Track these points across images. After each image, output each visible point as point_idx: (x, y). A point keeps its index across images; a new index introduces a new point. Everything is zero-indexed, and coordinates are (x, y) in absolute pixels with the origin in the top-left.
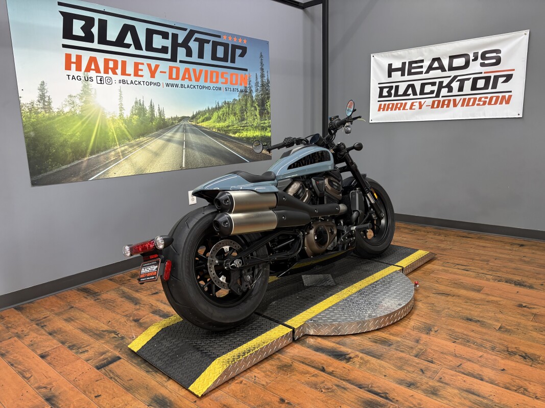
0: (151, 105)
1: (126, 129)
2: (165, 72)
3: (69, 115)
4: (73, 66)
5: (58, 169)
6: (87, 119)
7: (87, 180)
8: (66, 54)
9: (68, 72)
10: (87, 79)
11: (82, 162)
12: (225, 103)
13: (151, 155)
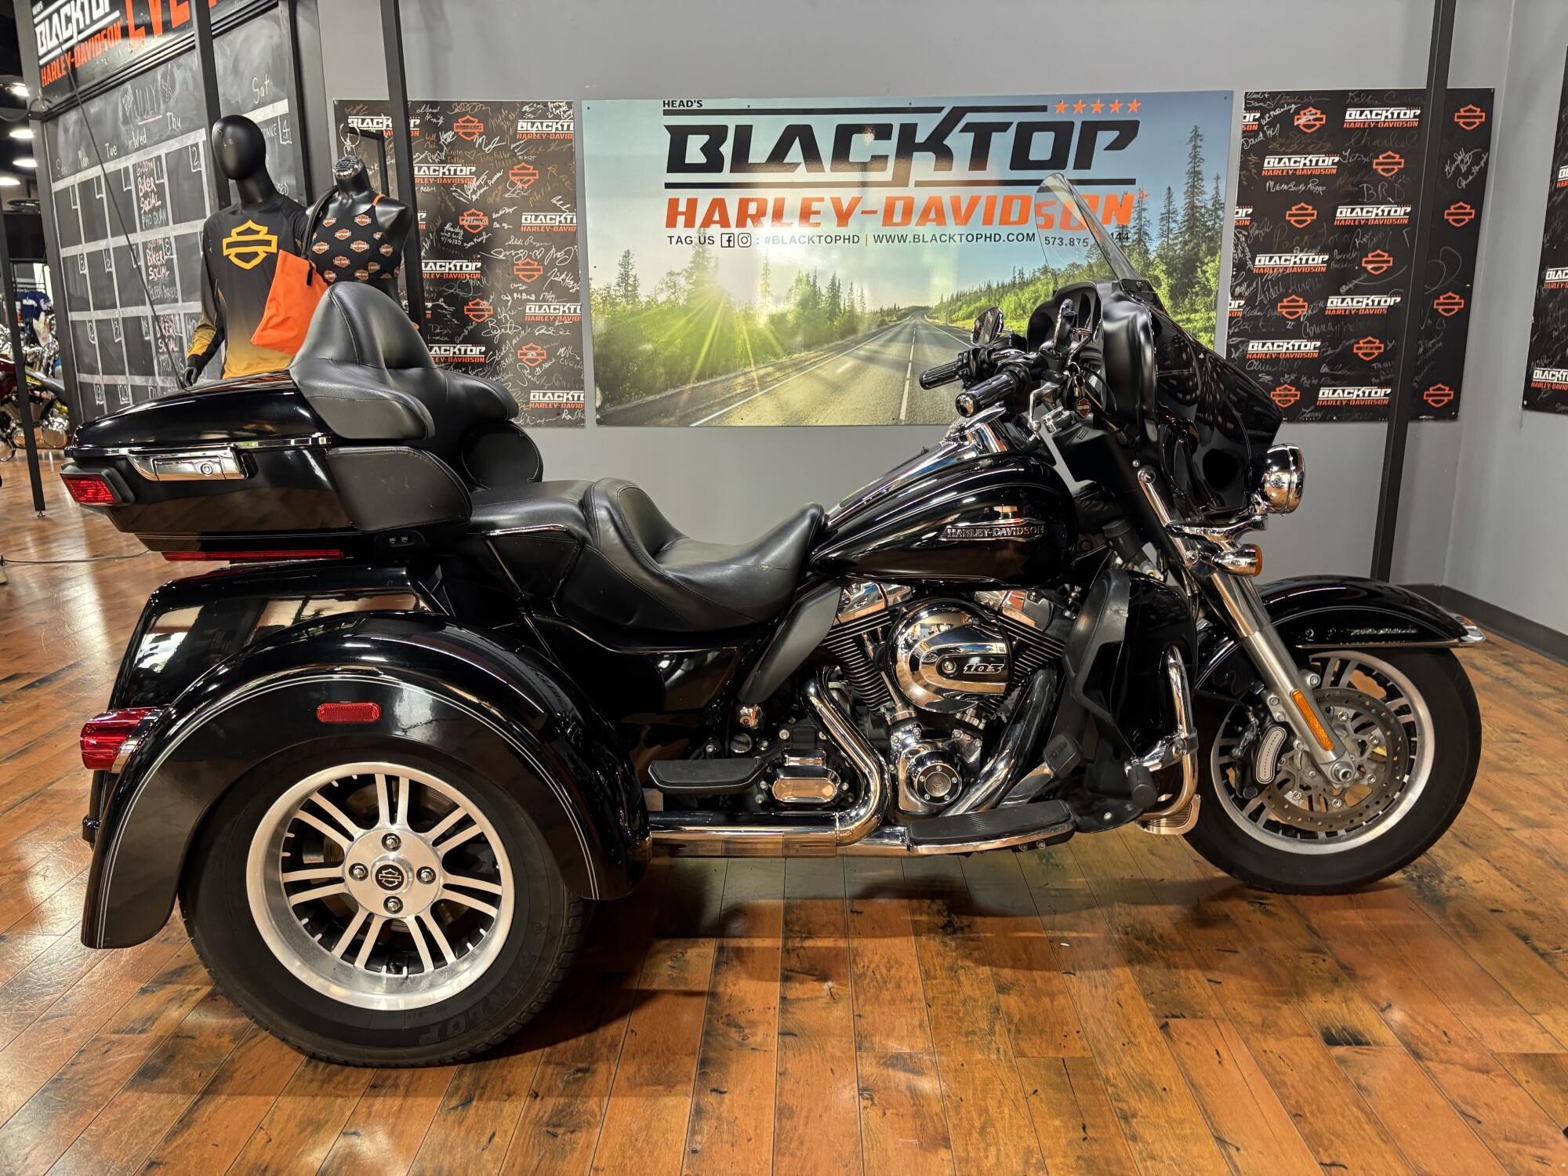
0: (833, 283)
1: (772, 332)
2: (875, 212)
3: (665, 307)
4: (681, 219)
5: (640, 402)
6: (696, 314)
7: (687, 425)
8: (671, 201)
9: (671, 231)
10: (702, 240)
11: (681, 393)
12: (1045, 271)
13: (823, 388)
